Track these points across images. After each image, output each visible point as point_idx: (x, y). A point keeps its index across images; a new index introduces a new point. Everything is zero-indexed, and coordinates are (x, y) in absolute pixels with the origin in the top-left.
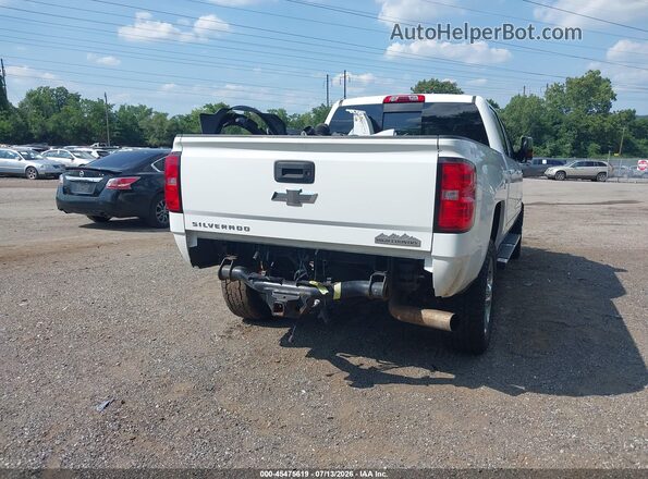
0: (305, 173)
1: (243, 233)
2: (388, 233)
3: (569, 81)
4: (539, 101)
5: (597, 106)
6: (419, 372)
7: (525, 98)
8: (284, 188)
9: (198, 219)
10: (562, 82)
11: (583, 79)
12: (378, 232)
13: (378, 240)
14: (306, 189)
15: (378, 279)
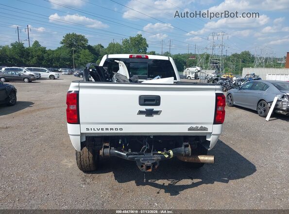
0: (156, 101)
1: (119, 131)
2: (194, 126)
3: (131, 38)
4: (120, 46)
5: (142, 49)
6: (188, 182)
7: (114, 44)
8: (144, 108)
9: (89, 127)
10: (129, 39)
11: (136, 38)
12: (189, 126)
13: (189, 129)
14: (156, 108)
15: (186, 146)
